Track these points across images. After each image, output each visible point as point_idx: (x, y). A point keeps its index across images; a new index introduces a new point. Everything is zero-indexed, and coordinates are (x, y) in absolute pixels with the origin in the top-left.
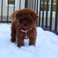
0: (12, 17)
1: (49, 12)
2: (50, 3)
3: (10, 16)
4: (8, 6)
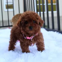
1: (46, 12)
2: (45, 4)
4: (8, 11)
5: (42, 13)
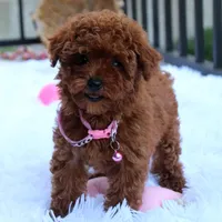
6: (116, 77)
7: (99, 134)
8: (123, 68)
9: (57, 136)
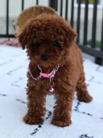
0: (18, 24)
3: (13, 21)
5: (91, 6)
6: (55, 51)
7: (45, 75)
8: (58, 45)
9: (28, 74)
